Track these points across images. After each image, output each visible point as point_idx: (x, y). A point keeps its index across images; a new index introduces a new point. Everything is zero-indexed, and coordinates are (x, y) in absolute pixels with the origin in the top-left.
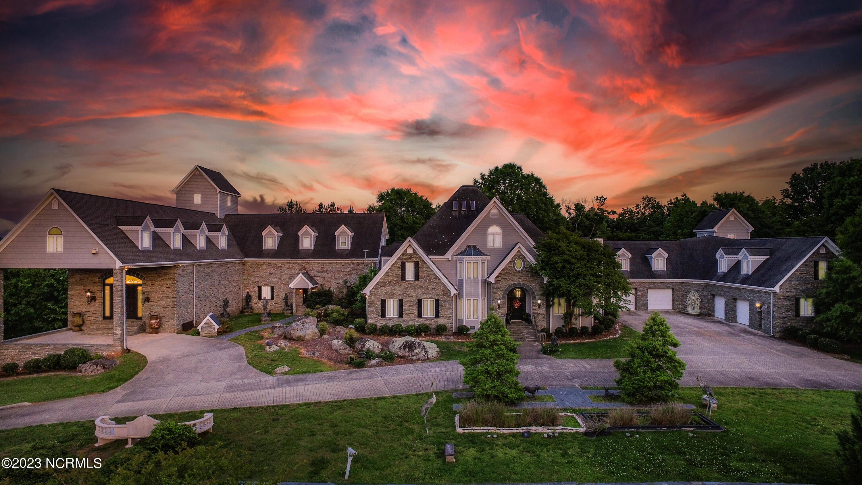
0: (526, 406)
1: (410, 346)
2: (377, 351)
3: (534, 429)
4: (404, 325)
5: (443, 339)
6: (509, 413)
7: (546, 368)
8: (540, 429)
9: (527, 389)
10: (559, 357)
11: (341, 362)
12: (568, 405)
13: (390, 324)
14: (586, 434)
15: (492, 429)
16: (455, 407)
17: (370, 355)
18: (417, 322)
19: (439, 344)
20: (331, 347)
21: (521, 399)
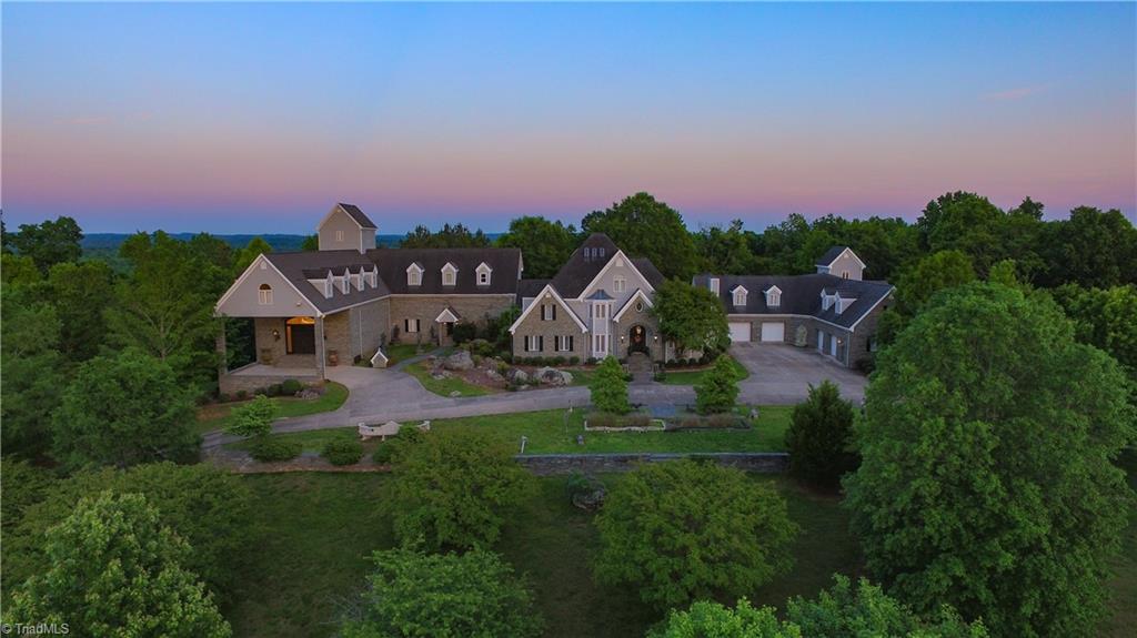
0: (631, 415)
1: (550, 375)
2: (525, 379)
3: (633, 428)
4: (544, 357)
5: (576, 368)
6: (619, 419)
7: (652, 392)
8: (637, 428)
9: (633, 405)
10: (665, 383)
11: (498, 387)
12: (659, 415)
13: (533, 356)
14: (665, 431)
15: (607, 428)
16: (584, 417)
17: (519, 382)
18: (556, 355)
19: (572, 373)
20: (486, 375)
21: (628, 411)
